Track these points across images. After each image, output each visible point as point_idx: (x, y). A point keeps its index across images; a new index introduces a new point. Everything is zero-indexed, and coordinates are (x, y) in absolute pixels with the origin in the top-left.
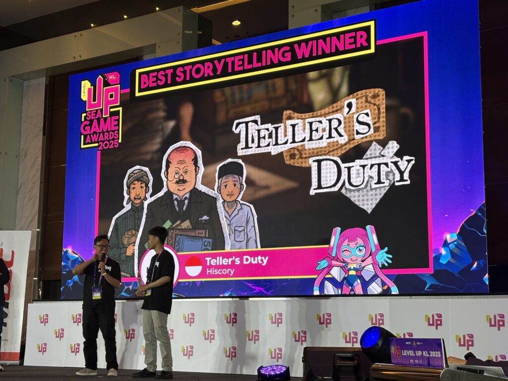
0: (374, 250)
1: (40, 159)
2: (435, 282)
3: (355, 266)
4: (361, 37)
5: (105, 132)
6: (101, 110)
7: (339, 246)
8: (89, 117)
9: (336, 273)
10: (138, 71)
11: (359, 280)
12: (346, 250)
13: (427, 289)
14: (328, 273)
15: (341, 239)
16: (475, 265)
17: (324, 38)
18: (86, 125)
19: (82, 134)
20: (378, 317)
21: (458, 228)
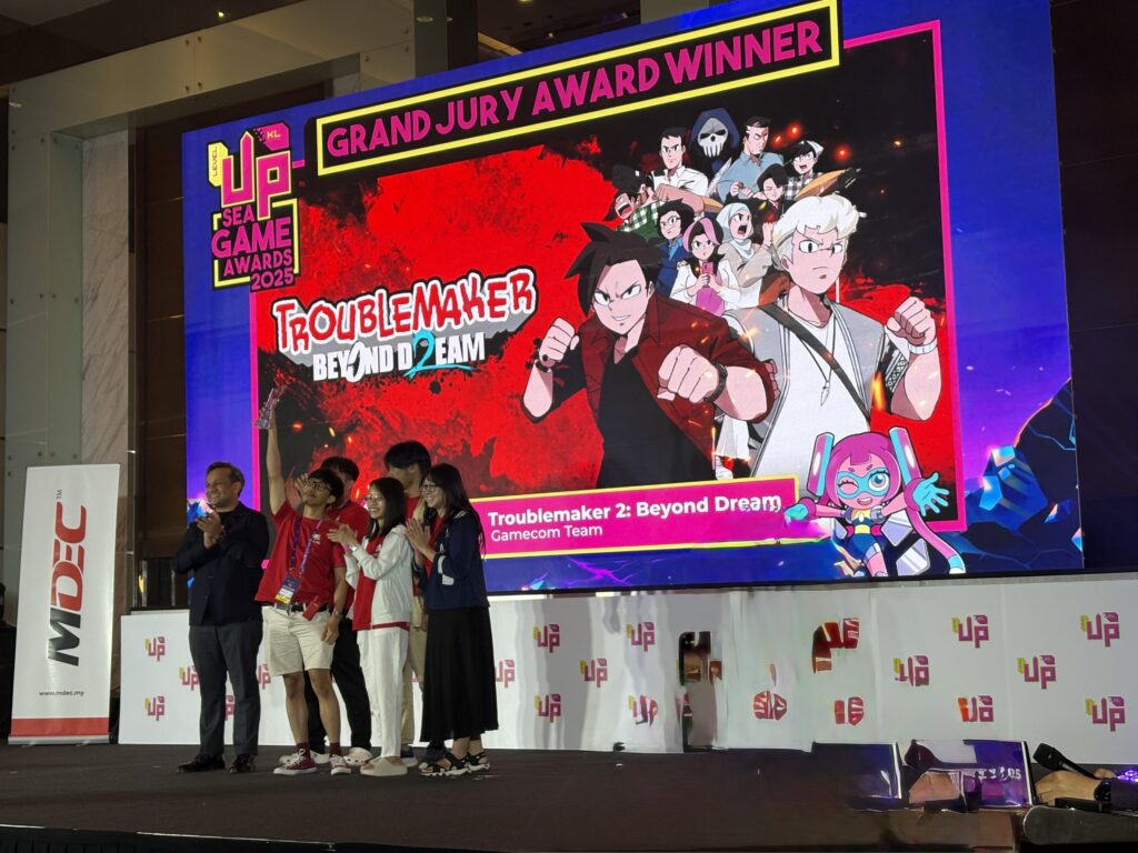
1: (125, 304)
2: (970, 550)
4: (808, 33)
5: (264, 252)
6: (254, 206)
8: (227, 221)
15: (835, 458)
16: (1054, 512)
17: (727, 37)
18: (223, 239)
19: (216, 258)
21: (1015, 435)
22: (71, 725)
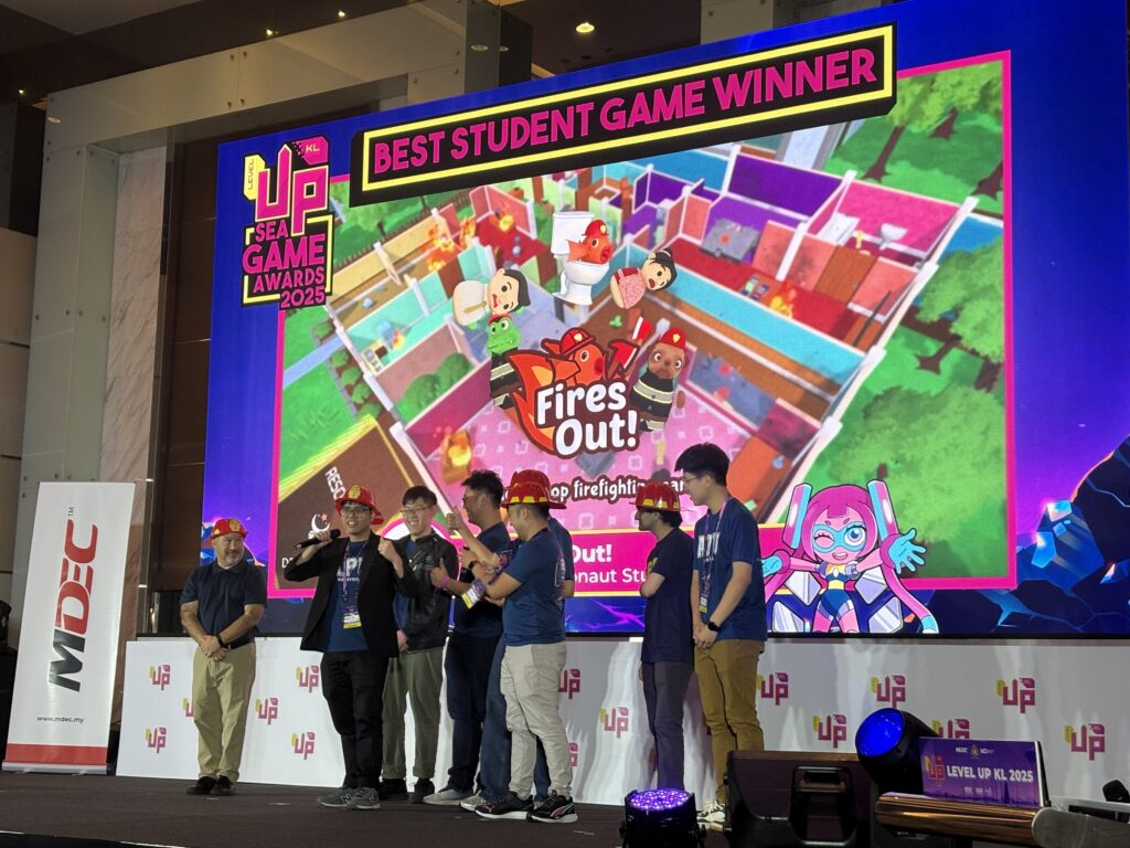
0: (884, 535)
1: (154, 326)
2: (1021, 609)
3: (842, 570)
4: (863, 61)
5: (297, 269)
6: (288, 221)
7: (807, 526)
8: (260, 236)
9: (800, 585)
10: (368, 136)
11: (850, 602)
12: (823, 536)
13: (1003, 623)
14: (783, 585)
15: (812, 510)
16: (1111, 572)
17: (778, 63)
18: (254, 254)
19: (247, 274)
20: (893, 684)
21: (1074, 488)
22: (69, 753)
